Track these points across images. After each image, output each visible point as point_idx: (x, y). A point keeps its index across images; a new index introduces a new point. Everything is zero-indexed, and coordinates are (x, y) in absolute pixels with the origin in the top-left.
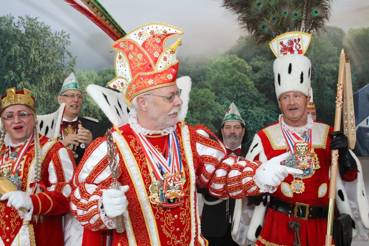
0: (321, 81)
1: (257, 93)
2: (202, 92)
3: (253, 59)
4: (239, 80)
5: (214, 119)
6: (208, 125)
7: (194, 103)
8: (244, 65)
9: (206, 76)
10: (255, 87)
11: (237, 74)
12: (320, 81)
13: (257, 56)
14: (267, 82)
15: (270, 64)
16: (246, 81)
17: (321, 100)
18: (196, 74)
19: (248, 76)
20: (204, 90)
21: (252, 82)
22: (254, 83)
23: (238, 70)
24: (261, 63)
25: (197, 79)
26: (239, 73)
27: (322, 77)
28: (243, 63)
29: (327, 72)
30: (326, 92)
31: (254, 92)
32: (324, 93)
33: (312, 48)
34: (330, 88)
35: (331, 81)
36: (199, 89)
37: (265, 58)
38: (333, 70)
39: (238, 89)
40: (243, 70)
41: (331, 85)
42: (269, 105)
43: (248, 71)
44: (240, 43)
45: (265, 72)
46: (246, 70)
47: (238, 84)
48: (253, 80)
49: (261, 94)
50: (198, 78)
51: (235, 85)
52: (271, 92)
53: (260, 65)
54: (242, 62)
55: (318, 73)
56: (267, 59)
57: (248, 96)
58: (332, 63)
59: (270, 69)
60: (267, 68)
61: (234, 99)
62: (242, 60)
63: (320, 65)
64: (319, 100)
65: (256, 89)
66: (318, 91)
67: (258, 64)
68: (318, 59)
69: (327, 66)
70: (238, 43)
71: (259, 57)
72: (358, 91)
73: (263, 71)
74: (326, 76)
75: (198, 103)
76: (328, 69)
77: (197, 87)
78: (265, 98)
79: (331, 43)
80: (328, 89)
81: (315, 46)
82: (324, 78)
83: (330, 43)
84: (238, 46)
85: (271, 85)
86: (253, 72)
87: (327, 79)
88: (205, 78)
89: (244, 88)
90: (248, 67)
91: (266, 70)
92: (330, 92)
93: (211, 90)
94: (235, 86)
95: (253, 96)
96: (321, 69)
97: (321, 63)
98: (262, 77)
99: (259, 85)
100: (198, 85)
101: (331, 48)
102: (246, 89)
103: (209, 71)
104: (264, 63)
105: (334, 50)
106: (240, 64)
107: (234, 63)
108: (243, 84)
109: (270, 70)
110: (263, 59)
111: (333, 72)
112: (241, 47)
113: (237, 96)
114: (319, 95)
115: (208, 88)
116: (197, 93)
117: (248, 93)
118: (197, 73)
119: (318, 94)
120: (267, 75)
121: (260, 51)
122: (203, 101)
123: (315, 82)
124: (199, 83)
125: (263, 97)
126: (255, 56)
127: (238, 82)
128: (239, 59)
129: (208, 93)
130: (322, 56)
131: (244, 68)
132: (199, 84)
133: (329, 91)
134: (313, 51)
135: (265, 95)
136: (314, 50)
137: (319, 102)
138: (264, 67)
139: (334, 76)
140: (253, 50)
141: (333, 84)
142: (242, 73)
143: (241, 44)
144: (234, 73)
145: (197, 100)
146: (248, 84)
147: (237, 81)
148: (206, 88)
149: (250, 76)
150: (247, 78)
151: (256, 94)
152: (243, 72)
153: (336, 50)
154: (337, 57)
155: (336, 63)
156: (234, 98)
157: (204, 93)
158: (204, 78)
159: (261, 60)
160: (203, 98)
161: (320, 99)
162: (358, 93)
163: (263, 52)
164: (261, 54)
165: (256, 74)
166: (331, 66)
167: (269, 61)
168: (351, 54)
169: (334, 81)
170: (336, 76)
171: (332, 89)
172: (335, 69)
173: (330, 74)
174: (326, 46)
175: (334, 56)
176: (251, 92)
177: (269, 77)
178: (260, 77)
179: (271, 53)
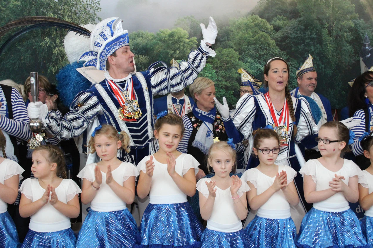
0: (340, 37)
1: (279, 51)
2: (226, 52)
3: (274, 19)
4: (261, 40)
5: (238, 77)
6: (233, 83)
7: (219, 62)
8: (265, 25)
9: (229, 36)
10: (276, 45)
11: (259, 34)
12: (338, 37)
13: (278, 16)
14: (288, 41)
15: (290, 23)
16: (268, 40)
17: (340, 56)
18: (221, 35)
19: (269, 35)
20: (228, 50)
21: (274, 41)
22: (275, 41)
23: (260, 30)
24: (282, 22)
25: (221, 39)
26: (261, 33)
27: (340, 33)
28: (264, 23)
29: (345, 29)
30: (344, 48)
31: (276, 50)
32: (342, 49)
33: (330, 6)
34: (348, 44)
35: (349, 37)
36: (224, 48)
37: (285, 17)
38: (351, 27)
39: (260, 47)
40: (265, 30)
42: (290, 62)
43: (269, 30)
44: (261, 4)
45: (286, 30)
46: (268, 29)
47: (260, 43)
48: (274, 39)
49: (282, 52)
50: (222, 38)
51: (258, 44)
52: (292, 50)
53: (280, 25)
54: (263, 22)
55: (336, 30)
56: (287, 18)
57: (270, 54)
58: (350, 20)
60: (288, 27)
61: (257, 58)
62: (264, 20)
63: (338, 22)
65: (277, 47)
66: (336, 48)
67: (279, 23)
68: (337, 17)
69: (346, 23)
70: (259, 4)
71: (279, 16)
73: (284, 30)
75: (223, 62)
76: (346, 26)
77: (222, 47)
78: (287, 55)
80: (346, 45)
81: (334, 4)
82: (343, 35)
84: (260, 7)
85: (291, 43)
86: (274, 31)
87: (345, 36)
88: (229, 38)
89: (267, 46)
90: (270, 27)
91: (287, 29)
92: (348, 48)
93: (234, 49)
94: (258, 46)
95: (275, 54)
96: (340, 26)
97: (339, 20)
99: (280, 43)
100: (222, 45)
101: (348, 5)
102: (268, 48)
103: (232, 31)
104: (284, 22)
105: (352, 7)
106: (261, 24)
107: (256, 23)
108: (265, 43)
109: (290, 29)
110: (284, 18)
112: (263, 7)
113: (260, 55)
114: (338, 51)
115: (232, 48)
116: (222, 53)
117: (270, 52)
118: (221, 34)
119: (337, 50)
120: (288, 34)
121: (281, 11)
122: (227, 60)
123: (334, 38)
124: (224, 43)
125: (285, 54)
126: (276, 16)
127: (260, 42)
128: (260, 19)
129: (232, 53)
130: (340, 14)
131: (266, 27)
132: (223, 45)
133: (348, 47)
134: (331, 9)
135: (287, 53)
136: (333, 9)
137: (338, 58)
138: (285, 26)
139: (352, 32)
140: (274, 10)
141: (351, 40)
142: (264, 33)
143: (262, 5)
144: (256, 33)
145: (221, 60)
146: (270, 43)
147: (259, 40)
148: (230, 48)
149: (271, 35)
150: (268, 37)
151: (278, 52)
152: (264, 32)
153: (354, 7)
155: (354, 20)
156: (257, 56)
157: (228, 52)
158: (228, 38)
159: (282, 20)
160: (228, 58)
161: (338, 55)
163: (284, 12)
164: (282, 14)
165: (277, 33)
166: (349, 22)
167: (289, 20)
168: (368, 10)
169: (352, 37)
170: (354, 32)
171: (350, 45)
172: (353, 25)
173: (348, 31)
174: (344, 3)
175: (351, 13)
176: (273, 50)
177: (290, 35)
178: (282, 35)
179: (291, 13)
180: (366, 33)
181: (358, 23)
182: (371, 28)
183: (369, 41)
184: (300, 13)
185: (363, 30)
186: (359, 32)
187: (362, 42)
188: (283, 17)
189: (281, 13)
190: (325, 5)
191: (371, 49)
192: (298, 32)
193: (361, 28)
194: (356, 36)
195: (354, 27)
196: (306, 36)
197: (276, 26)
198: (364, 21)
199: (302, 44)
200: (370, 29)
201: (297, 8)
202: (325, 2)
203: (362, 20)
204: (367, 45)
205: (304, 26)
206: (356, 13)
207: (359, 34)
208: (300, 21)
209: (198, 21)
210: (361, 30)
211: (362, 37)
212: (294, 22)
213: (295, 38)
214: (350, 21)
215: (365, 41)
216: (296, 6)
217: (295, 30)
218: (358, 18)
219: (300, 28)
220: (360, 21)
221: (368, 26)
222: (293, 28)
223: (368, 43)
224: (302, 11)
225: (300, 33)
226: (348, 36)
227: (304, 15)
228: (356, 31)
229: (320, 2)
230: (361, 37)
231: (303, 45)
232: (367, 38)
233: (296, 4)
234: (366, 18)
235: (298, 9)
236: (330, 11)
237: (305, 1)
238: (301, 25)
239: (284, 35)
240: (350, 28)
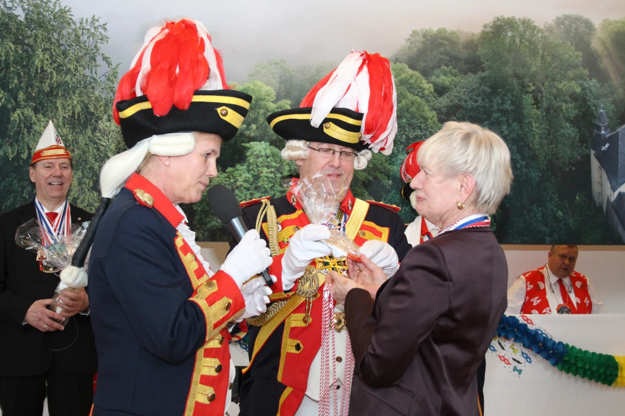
0: (554, 111)
3: (435, 72)
4: (410, 110)
5: (366, 178)
6: (357, 189)
8: (419, 82)
10: (438, 121)
11: (407, 98)
12: (552, 111)
13: (443, 67)
14: (460, 114)
15: (465, 81)
16: (423, 111)
17: (554, 146)
19: (426, 102)
21: (434, 113)
22: (438, 114)
23: (409, 92)
24: (450, 79)
26: (411, 97)
27: (556, 104)
28: (417, 78)
29: (565, 96)
30: (562, 131)
32: (558, 134)
33: (538, 53)
34: (570, 124)
35: (571, 112)
37: (456, 70)
38: (575, 92)
39: (409, 124)
40: (419, 92)
41: (572, 118)
43: (426, 92)
44: (412, 43)
45: (457, 94)
46: (424, 91)
47: (409, 116)
48: (435, 110)
51: (405, 117)
53: (447, 83)
54: (416, 76)
55: (549, 97)
56: (459, 71)
58: (573, 79)
59: (464, 89)
60: (460, 88)
61: (402, 143)
62: (417, 73)
63: (551, 83)
64: (550, 145)
66: (548, 130)
67: (444, 81)
68: (550, 73)
69: (565, 85)
70: (408, 43)
71: (445, 68)
72: (617, 130)
73: (453, 94)
74: (562, 104)
76: (566, 91)
79: (572, 45)
80: (566, 126)
81: (545, 50)
82: (560, 107)
83: (570, 44)
84: (410, 48)
86: (436, 94)
87: (564, 109)
89: (421, 123)
90: (427, 86)
91: (459, 92)
92: (569, 131)
94: (404, 120)
96: (554, 91)
97: (554, 80)
98: (451, 104)
101: (571, 53)
102: (423, 126)
104: (454, 78)
105: (577, 57)
106: (412, 81)
107: (402, 79)
108: (417, 116)
109: (465, 92)
110: (454, 71)
111: (575, 96)
112: (415, 49)
113: (408, 138)
114: (551, 137)
117: (427, 133)
119: (549, 134)
120: (460, 101)
123: (544, 113)
126: (439, 67)
127: (409, 113)
128: (410, 71)
130: (556, 68)
131: (420, 88)
133: (568, 129)
134: (540, 58)
136: (543, 57)
137: (550, 149)
138: (455, 86)
139: (576, 103)
140: (435, 56)
141: (574, 117)
142: (416, 97)
143: (414, 45)
144: (402, 97)
146: (427, 116)
147: (408, 110)
149: (430, 102)
150: (424, 105)
152: (417, 95)
153: (580, 57)
154: (582, 69)
155: (580, 80)
156: (403, 140)
159: (449, 74)
161: (551, 143)
162: (618, 132)
163: (453, 60)
164: (450, 63)
165: (441, 98)
166: (572, 85)
167: (463, 75)
168: (606, 64)
169: (576, 112)
170: (580, 103)
171: (573, 125)
172: (578, 90)
173: (569, 100)
174: (563, 49)
175: (576, 67)
176: (432, 130)
177: (463, 104)
178: (449, 103)
179: (467, 62)
180: (602, 106)
181: (587, 86)
182: (610, 95)
183: (607, 120)
184: (483, 63)
185: (597, 99)
186: (589, 103)
187: (594, 122)
188: (452, 69)
189: (450, 61)
190: (528, 50)
191: (611, 134)
192: (479, 99)
193: (593, 95)
194: (583, 110)
195: (581, 93)
196: (493, 106)
197: (438, 86)
198: (597, 83)
199: (486, 121)
200: (609, 97)
201: (478, 53)
202: (528, 44)
203: (594, 80)
204: (603, 128)
205: (490, 87)
206: (584, 68)
207: (589, 107)
208: (482, 79)
209: (293, 71)
210: (593, 99)
211: (595, 112)
212: (471, 79)
213: (472, 109)
214: (573, 81)
215: (599, 119)
216: (476, 50)
217: (473, 94)
218: (588, 76)
219: (483, 91)
220: (591, 84)
221: (605, 92)
222: (470, 90)
223: (604, 123)
224: (487, 61)
225: (483, 100)
226: (570, 110)
227: (490, 67)
228: (585, 100)
229: (519, 45)
230: (592, 112)
231: (488, 122)
232: (602, 115)
233: (476, 46)
234: (602, 77)
235: (480, 56)
236: (537, 61)
237: (493, 42)
238: (485, 86)
239: (454, 103)
240: (573, 95)
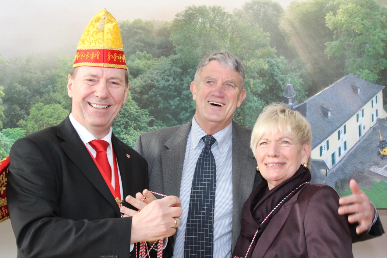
1: (137, 109)
2: (49, 110)
3: (130, 57)
7: (36, 126)
9: (56, 85)
10: (132, 99)
13: (138, 52)
14: (152, 92)
15: (158, 64)
17: (241, 118)
18: (42, 82)
20: (52, 107)
22: (132, 93)
24: (144, 63)
25: (42, 90)
29: (252, 72)
30: (250, 104)
31: (132, 108)
32: (246, 107)
33: (227, 36)
34: (258, 97)
35: (259, 87)
36: (45, 105)
37: (150, 55)
38: (263, 69)
41: (259, 92)
42: (155, 127)
45: (150, 75)
49: (142, 111)
50: (45, 88)
52: (159, 107)
53: (141, 66)
56: (153, 55)
57: (121, 114)
58: (261, 57)
59: (157, 71)
60: (153, 70)
64: (238, 117)
65: (134, 102)
67: (139, 64)
68: (238, 53)
69: (253, 63)
71: (140, 53)
72: (305, 102)
73: (146, 75)
74: (250, 80)
75: (43, 126)
76: (254, 68)
77: (42, 102)
78: (149, 116)
79: (260, 27)
80: (254, 100)
81: (233, 33)
83: (258, 26)
85: (158, 95)
87: (251, 84)
88: (55, 88)
92: (257, 104)
93: (63, 106)
95: (130, 113)
97: (242, 59)
98: (144, 84)
99: (139, 96)
100: (43, 99)
101: (259, 34)
103: (61, 77)
104: (148, 62)
105: (265, 37)
109: (158, 73)
110: (147, 55)
111: (262, 72)
115: (60, 103)
116: (43, 111)
118: (43, 80)
120: (152, 81)
121: (142, 45)
122: (50, 122)
124: (46, 96)
125: (146, 114)
126: (135, 52)
129: (59, 112)
130: (244, 48)
132: (45, 98)
133: (256, 102)
134: (228, 40)
135: (149, 112)
136: (232, 40)
137: (238, 120)
138: (149, 69)
139: (263, 78)
140: (131, 44)
141: (261, 91)
145: (41, 122)
148: (56, 103)
151: (135, 110)
153: (269, 37)
154: (270, 48)
155: (268, 57)
157: (52, 111)
158: (53, 88)
159: (144, 58)
160: (51, 119)
162: (306, 104)
163: (148, 46)
164: (144, 49)
165: (136, 79)
166: (259, 62)
167: (156, 59)
168: (294, 42)
169: (264, 86)
170: (267, 78)
171: (261, 99)
172: (266, 67)
173: (257, 75)
174: (252, 31)
175: (264, 46)
176: (126, 107)
177: (156, 83)
178: (142, 83)
179: (160, 47)
180: (289, 80)
181: (274, 62)
182: (297, 70)
183: (295, 93)
184: (175, 47)
185: (284, 74)
186: (276, 78)
187: (281, 95)
188: (147, 54)
189: (144, 47)
190: (217, 33)
191: (298, 106)
192: (171, 79)
193: (280, 71)
194: (271, 84)
195: (268, 69)
196: (183, 84)
197: (133, 69)
198: (285, 60)
199: (176, 97)
200: (297, 72)
201: (170, 39)
202: (217, 29)
203: (282, 57)
204: (290, 100)
205: (181, 68)
206: (272, 47)
207: (276, 82)
208: (174, 61)
209: (7, 62)
210: (280, 74)
211: (282, 86)
212: (164, 62)
213: (164, 88)
214: (261, 59)
215: (287, 92)
216: (169, 37)
217: (165, 75)
218: (276, 54)
219: (174, 72)
220: (279, 60)
221: (293, 67)
222: (161, 71)
223: (292, 96)
224: (179, 45)
225: (174, 79)
226: (257, 85)
227: (181, 50)
228: (272, 76)
229: (209, 29)
230: (279, 86)
231: (178, 98)
232: (290, 88)
233: (169, 33)
234: (290, 54)
235: (172, 41)
236: (226, 43)
237: (185, 28)
238: (176, 67)
239: (147, 83)
240: (261, 71)
